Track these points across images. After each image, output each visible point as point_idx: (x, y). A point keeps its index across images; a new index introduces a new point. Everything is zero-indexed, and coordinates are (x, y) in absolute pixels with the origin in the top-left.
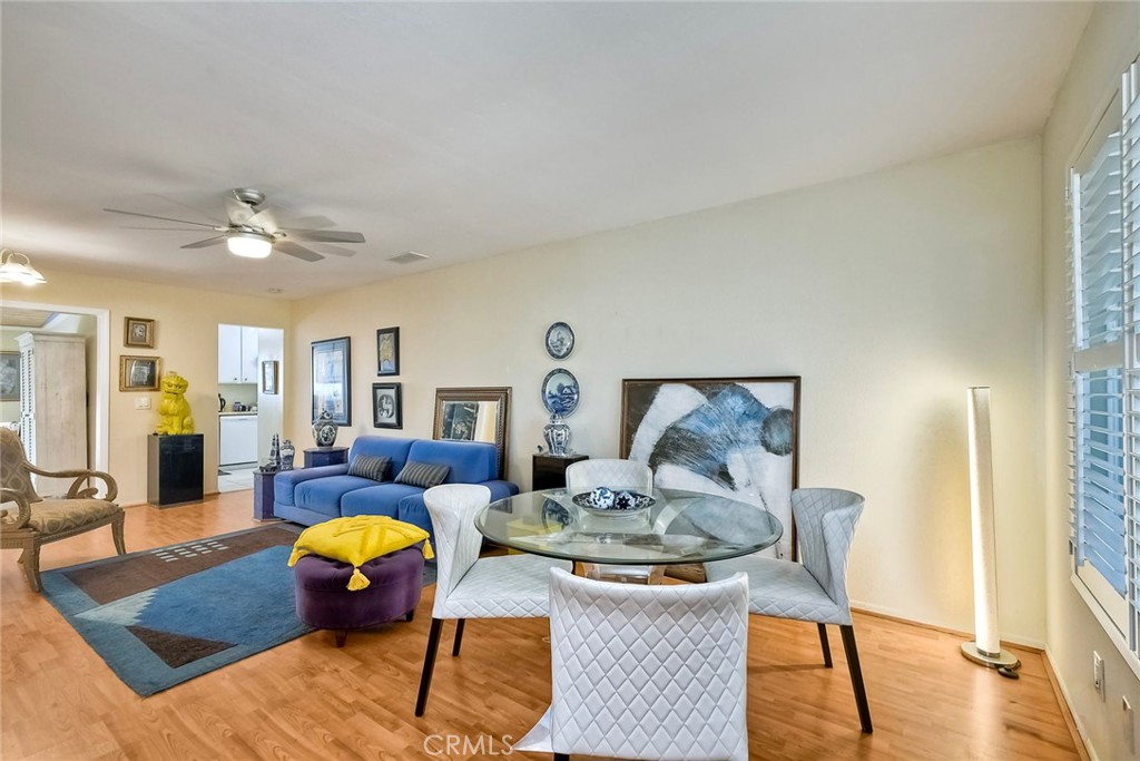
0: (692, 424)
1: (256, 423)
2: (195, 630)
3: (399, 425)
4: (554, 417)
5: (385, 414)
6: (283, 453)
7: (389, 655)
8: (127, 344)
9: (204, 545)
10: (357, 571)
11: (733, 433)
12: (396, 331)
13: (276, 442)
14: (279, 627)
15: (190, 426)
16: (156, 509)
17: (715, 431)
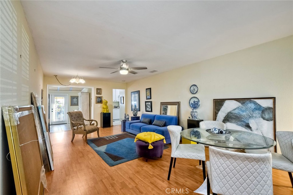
0: (236, 111)
1: (119, 110)
2: (116, 154)
3: (151, 111)
4: (193, 109)
5: (148, 108)
6: (127, 117)
7: (158, 165)
8: (97, 94)
9: (113, 137)
10: (150, 144)
11: (251, 114)
12: (150, 89)
13: (125, 115)
14: (133, 156)
15: (108, 111)
16: (102, 128)
17: (244, 113)
